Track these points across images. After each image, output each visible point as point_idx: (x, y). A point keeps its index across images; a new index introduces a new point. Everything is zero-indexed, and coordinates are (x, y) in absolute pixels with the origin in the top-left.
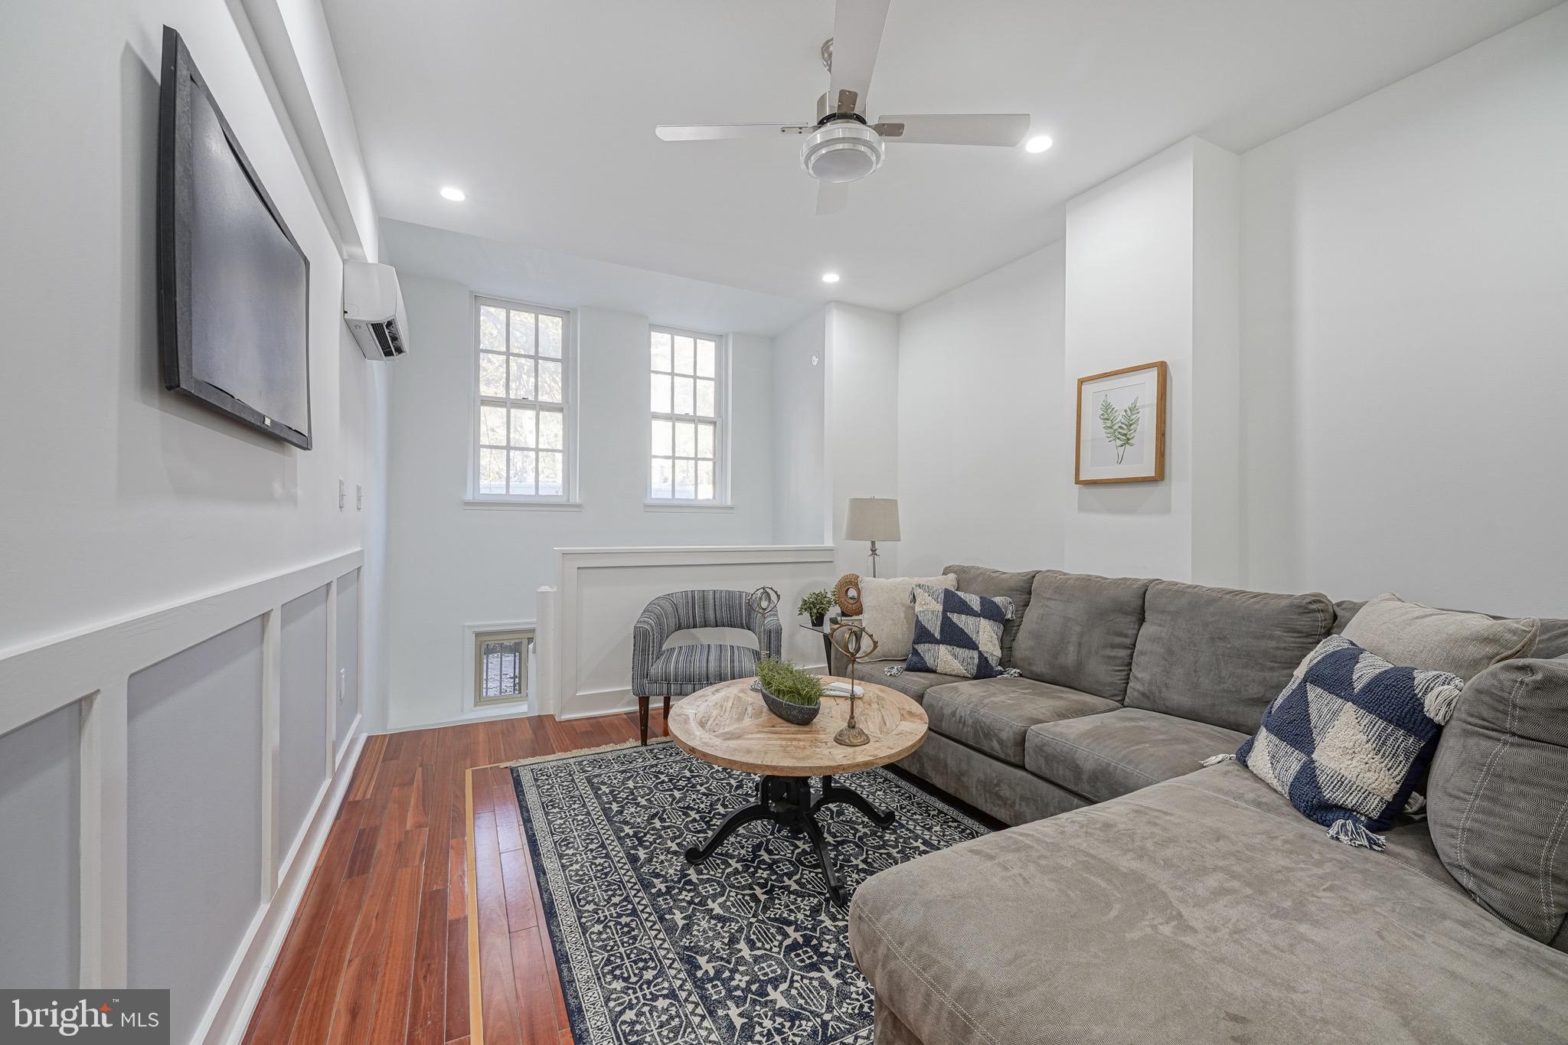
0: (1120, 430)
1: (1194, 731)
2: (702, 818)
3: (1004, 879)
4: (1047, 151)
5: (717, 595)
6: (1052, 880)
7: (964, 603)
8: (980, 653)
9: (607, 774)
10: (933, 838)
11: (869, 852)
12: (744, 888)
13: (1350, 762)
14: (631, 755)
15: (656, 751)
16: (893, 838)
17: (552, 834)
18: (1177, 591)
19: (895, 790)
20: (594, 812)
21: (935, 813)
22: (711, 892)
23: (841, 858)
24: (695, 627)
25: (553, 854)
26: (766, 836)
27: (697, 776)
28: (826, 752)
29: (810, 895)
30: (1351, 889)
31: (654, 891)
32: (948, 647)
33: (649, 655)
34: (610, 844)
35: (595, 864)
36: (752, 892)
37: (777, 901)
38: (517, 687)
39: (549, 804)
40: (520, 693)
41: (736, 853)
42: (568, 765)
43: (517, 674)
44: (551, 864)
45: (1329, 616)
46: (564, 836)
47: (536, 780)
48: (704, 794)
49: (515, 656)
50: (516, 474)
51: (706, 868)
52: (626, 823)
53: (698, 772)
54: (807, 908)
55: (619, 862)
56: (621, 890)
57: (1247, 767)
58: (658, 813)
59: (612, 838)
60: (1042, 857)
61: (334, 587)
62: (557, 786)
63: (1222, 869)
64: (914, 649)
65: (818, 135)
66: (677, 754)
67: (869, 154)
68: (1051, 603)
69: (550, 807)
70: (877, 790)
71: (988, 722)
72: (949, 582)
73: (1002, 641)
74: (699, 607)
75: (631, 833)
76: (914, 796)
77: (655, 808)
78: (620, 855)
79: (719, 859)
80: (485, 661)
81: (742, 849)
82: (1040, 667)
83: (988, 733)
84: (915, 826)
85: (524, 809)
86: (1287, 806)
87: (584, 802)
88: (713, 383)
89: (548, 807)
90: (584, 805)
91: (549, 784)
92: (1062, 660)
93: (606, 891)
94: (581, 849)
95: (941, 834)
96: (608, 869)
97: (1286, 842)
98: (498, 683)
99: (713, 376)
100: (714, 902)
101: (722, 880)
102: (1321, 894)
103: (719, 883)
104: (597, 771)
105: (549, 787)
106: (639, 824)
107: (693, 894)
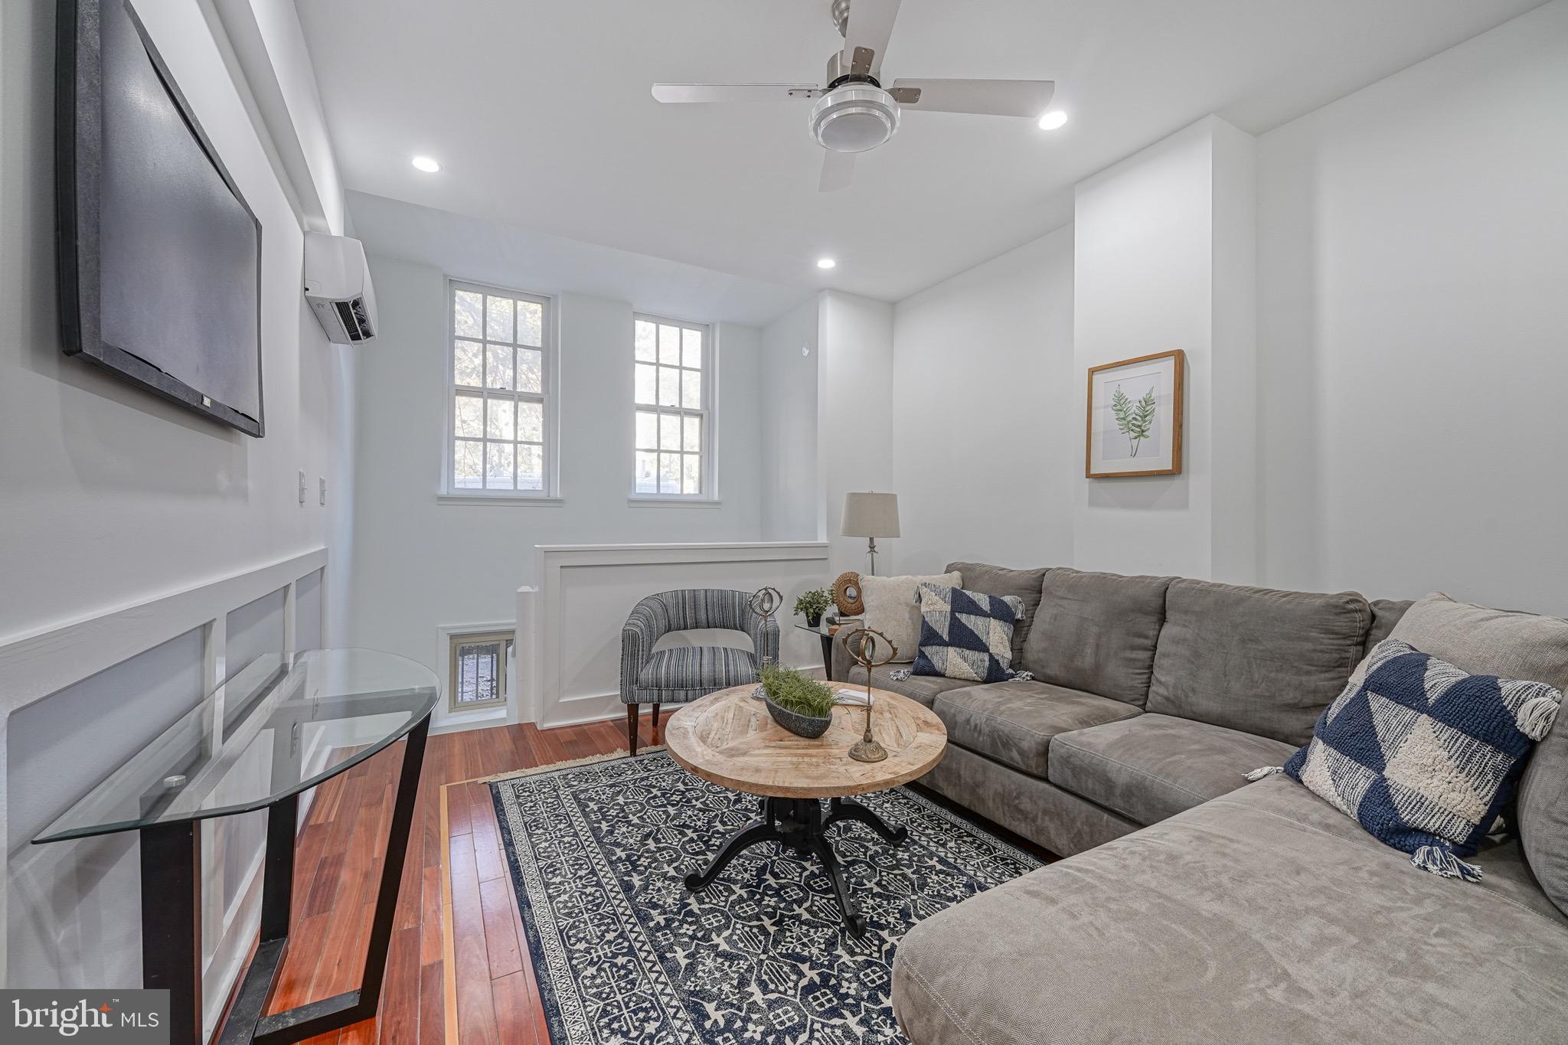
0: (1134, 422)
1: (1227, 739)
2: (700, 838)
3: (1073, 929)
4: (1062, 127)
5: (709, 594)
6: (1128, 930)
7: (972, 602)
8: (991, 655)
9: (594, 788)
10: (949, 855)
11: (883, 874)
12: (750, 918)
13: (1429, 781)
14: (619, 766)
15: (646, 762)
16: (906, 856)
17: (537, 859)
18: (1200, 590)
19: (903, 801)
20: (582, 833)
21: (948, 826)
22: (715, 924)
23: (853, 880)
24: (685, 628)
25: (538, 883)
26: (770, 857)
27: (692, 789)
28: (842, 769)
29: (823, 926)
30: (1464, 933)
31: (652, 924)
32: (958, 649)
33: (638, 659)
34: (601, 870)
35: (585, 893)
36: (760, 923)
37: (788, 934)
38: (494, 691)
39: (532, 824)
40: (497, 697)
41: (739, 878)
42: (552, 779)
43: (495, 677)
44: (536, 895)
45: (1367, 616)
46: (550, 861)
47: (518, 797)
48: (700, 810)
49: (492, 658)
50: (492, 467)
51: (708, 897)
52: (618, 845)
53: (693, 785)
54: (822, 941)
55: (611, 891)
56: (615, 924)
57: (1301, 782)
58: (651, 832)
59: (602, 862)
60: (1108, 899)
61: (293, 590)
62: (540, 803)
63: (1318, 911)
64: (920, 651)
65: (829, 98)
66: (669, 765)
67: (884, 120)
68: (1065, 603)
69: (534, 828)
70: (884, 802)
71: (1006, 730)
72: (955, 579)
73: (1012, 642)
74: (690, 608)
75: (624, 857)
76: (924, 808)
77: (648, 827)
78: (613, 882)
79: (721, 885)
80: (460, 663)
81: (746, 872)
82: (1054, 670)
83: (1007, 742)
84: (928, 842)
85: (505, 829)
86: (1357, 828)
87: (571, 821)
88: (699, 374)
89: (531, 827)
90: (571, 825)
91: (531, 801)
92: (1078, 663)
93: (598, 926)
94: (570, 876)
95: (957, 850)
96: (600, 900)
97: (1372, 874)
98: (474, 686)
99: (699, 367)
100: (718, 936)
101: (726, 909)
102: (1434, 941)
103: (722, 913)
104: (584, 786)
105: (532, 804)
106: (631, 845)
107: (695, 927)
